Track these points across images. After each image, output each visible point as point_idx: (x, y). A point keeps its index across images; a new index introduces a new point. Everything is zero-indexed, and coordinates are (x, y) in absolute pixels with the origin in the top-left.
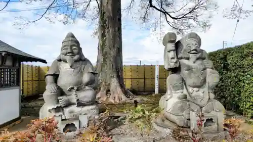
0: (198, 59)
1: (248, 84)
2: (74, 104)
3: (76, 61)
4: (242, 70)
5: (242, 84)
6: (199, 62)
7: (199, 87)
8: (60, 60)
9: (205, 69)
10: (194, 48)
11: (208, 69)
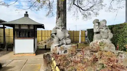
0: (106, 29)
1: (120, 38)
2: (64, 44)
3: (63, 29)
4: (118, 33)
5: (118, 38)
6: (106, 30)
7: (106, 39)
8: (57, 28)
9: (108, 32)
10: (105, 25)
11: (109, 33)
